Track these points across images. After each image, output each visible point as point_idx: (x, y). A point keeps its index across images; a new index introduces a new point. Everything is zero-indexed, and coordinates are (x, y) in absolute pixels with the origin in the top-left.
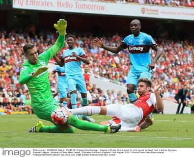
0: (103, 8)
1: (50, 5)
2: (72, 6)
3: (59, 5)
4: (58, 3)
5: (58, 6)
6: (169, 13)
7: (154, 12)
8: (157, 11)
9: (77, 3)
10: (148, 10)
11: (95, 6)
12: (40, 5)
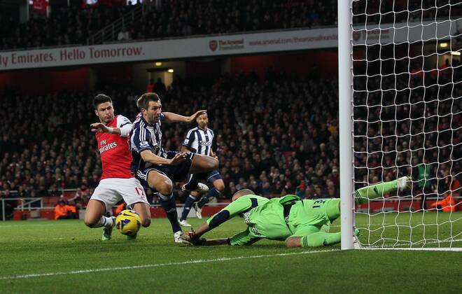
0: (137, 52)
1: (49, 58)
2: (84, 56)
3: (63, 56)
4: (61, 54)
5: (61, 59)
6: (265, 43)
7: (234, 45)
8: (242, 42)
9: (91, 49)
10: (224, 43)
11: (123, 50)
12: (33, 61)
